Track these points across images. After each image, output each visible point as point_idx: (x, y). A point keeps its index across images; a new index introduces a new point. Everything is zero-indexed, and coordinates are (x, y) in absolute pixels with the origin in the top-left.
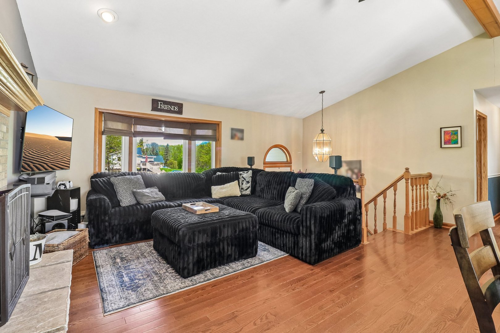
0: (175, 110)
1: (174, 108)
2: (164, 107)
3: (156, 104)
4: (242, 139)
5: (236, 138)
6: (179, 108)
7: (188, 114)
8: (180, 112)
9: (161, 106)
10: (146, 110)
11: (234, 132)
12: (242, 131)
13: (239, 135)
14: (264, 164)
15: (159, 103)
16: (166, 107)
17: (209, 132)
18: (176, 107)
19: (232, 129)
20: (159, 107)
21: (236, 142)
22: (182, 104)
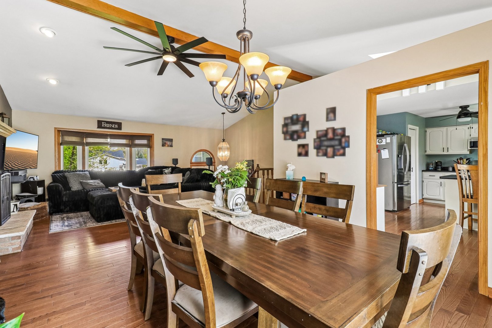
0: (116, 127)
1: (115, 126)
2: (107, 125)
3: (100, 124)
4: (171, 146)
5: (167, 145)
6: (119, 126)
7: (125, 130)
8: (120, 128)
9: (104, 125)
10: (93, 127)
11: (165, 141)
12: (171, 140)
13: (168, 143)
14: (191, 163)
15: (103, 123)
16: (108, 125)
17: (145, 142)
18: (116, 125)
19: (163, 139)
20: (103, 126)
21: (166, 148)
22: (121, 123)
